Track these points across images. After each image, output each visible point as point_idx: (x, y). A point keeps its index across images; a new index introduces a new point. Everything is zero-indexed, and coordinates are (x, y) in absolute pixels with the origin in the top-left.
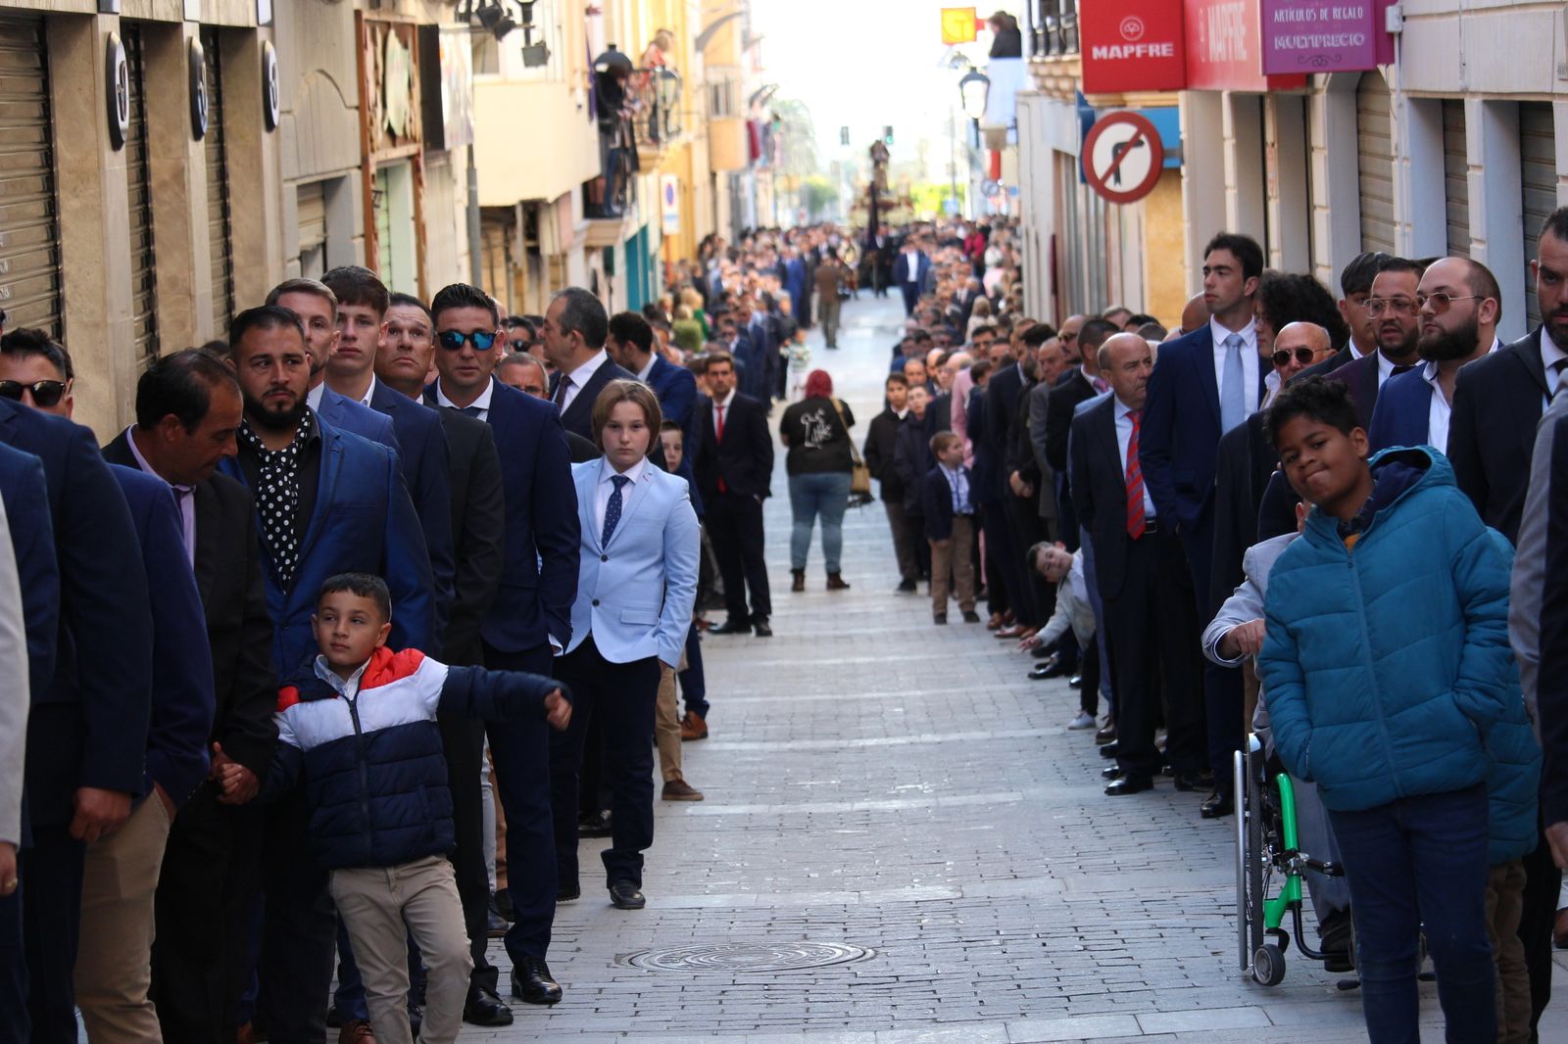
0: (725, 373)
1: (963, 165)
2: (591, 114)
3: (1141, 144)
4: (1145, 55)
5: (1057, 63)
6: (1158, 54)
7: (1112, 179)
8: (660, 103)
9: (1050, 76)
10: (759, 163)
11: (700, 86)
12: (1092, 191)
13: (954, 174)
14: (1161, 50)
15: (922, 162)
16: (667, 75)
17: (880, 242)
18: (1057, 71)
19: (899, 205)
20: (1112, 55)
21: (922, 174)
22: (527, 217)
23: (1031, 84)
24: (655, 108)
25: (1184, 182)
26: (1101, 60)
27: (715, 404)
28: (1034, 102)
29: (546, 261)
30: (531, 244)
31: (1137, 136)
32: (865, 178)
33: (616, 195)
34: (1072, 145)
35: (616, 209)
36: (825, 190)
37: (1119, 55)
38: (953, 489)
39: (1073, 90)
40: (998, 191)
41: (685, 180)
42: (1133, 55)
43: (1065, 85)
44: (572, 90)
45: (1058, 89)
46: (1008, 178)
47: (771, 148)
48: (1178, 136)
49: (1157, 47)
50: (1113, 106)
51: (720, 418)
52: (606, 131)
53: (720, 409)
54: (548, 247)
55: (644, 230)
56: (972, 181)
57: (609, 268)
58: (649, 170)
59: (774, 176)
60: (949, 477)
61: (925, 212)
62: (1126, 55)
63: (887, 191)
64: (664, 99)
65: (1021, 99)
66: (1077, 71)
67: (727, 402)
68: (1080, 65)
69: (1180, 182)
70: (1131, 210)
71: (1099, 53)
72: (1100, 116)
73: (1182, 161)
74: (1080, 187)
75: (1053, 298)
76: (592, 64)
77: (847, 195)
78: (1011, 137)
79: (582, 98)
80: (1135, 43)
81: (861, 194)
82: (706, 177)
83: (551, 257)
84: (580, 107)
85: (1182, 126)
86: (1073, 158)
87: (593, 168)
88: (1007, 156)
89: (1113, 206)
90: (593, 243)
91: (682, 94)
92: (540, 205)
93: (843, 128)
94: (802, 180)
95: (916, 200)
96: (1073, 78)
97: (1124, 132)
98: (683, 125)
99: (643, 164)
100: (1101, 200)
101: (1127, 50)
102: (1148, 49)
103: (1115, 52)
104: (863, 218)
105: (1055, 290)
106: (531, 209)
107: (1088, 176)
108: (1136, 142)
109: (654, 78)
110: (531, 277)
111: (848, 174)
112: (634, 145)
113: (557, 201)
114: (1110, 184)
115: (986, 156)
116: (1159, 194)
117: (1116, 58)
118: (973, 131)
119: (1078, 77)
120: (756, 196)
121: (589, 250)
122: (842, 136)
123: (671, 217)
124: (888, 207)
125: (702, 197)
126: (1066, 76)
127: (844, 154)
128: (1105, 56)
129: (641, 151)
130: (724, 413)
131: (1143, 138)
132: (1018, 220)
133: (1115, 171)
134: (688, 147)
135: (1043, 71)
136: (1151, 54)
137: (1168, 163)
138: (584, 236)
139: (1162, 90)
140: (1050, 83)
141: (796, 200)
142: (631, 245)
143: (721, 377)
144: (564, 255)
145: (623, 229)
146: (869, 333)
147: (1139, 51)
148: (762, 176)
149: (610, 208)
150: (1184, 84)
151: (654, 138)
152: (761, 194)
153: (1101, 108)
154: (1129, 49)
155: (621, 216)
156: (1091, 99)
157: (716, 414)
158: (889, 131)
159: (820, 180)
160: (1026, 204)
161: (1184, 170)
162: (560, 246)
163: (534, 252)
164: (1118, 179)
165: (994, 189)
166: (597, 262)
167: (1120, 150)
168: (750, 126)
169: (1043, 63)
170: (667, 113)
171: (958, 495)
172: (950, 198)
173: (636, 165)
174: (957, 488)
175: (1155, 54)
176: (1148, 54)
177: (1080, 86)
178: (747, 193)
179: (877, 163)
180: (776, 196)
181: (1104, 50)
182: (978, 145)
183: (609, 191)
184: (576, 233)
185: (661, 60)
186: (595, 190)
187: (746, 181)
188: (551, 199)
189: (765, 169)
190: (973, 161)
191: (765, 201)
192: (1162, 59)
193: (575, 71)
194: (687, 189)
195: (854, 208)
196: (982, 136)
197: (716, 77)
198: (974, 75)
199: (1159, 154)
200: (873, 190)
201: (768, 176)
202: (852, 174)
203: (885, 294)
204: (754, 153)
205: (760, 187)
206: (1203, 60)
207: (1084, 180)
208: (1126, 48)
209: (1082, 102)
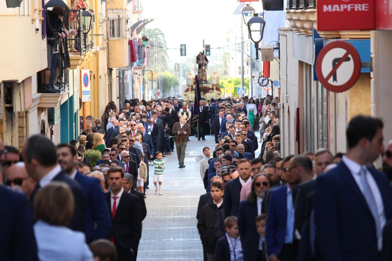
0: (117, 178)
1: (248, 69)
2: (43, 34)
3: (348, 59)
4: (353, 10)
5: (303, 13)
6: (360, 9)
7: (332, 78)
8: (82, 29)
9: (299, 20)
10: (135, 64)
11: (104, 20)
12: (320, 84)
13: (243, 73)
14: (361, 7)
15: (226, 66)
16: (87, 14)
17: (201, 109)
18: (303, 18)
19: (212, 89)
20: (334, 10)
21: (226, 73)
22: (6, 91)
23: (287, 24)
24: (79, 31)
25: (372, 81)
26: (328, 12)
27: (112, 195)
28: (289, 34)
29: (17, 115)
30: (8, 105)
31: (346, 55)
32: (194, 74)
33: (56, 80)
34: (310, 59)
35: (57, 88)
36: (171, 80)
37: (338, 10)
38: (231, 249)
39: (311, 29)
40: (268, 83)
41: (94, 72)
42: (346, 10)
43: (307, 25)
44: (33, 20)
45: (303, 28)
46: (273, 76)
47: (142, 57)
48: (370, 55)
49: (360, 5)
50: (334, 38)
51: (115, 203)
52: (51, 44)
53: (115, 198)
54: (18, 108)
55: (71, 99)
56: (253, 77)
57: (51, 120)
58: (75, 66)
59: (143, 71)
60: (229, 242)
61: (226, 93)
62: (342, 10)
63: (206, 81)
64: (84, 27)
65: (282, 33)
66: (314, 18)
67: (120, 195)
68: (316, 14)
69: (370, 82)
70: (341, 96)
71: (326, 8)
72: (326, 43)
73: (372, 70)
74: (314, 83)
75: (297, 142)
76: (45, 7)
77: (183, 83)
78: (276, 53)
79: (38, 25)
80: (347, 3)
81: (192, 82)
82: (106, 71)
83: (19, 113)
84: (37, 30)
85: (372, 50)
86: (310, 65)
87: (44, 65)
88: (273, 64)
89: (332, 94)
90: (43, 106)
91: (94, 24)
92: (14, 84)
93: (181, 45)
94: (159, 74)
95: (222, 87)
96: (312, 22)
97: (339, 52)
98: (94, 42)
99: (72, 63)
100: (325, 90)
101: (343, 7)
102: (354, 6)
103: (336, 8)
104: (192, 96)
105: (298, 139)
106: (9, 86)
107: (318, 76)
108: (345, 58)
109: (79, 16)
110: (7, 124)
111: (184, 71)
112: (67, 53)
113: (23, 82)
114: (331, 81)
115: (261, 64)
116: (358, 88)
117: (336, 11)
118: (254, 50)
119: (315, 21)
120: (133, 82)
121: (40, 110)
122: (181, 50)
123: (87, 93)
124: (206, 90)
125: (104, 82)
126: (308, 21)
127: (182, 60)
128: (330, 10)
129: (71, 55)
130: (118, 201)
131: (350, 56)
132: (278, 99)
133: (333, 74)
134: (96, 54)
135: (295, 17)
136: (356, 10)
137: (363, 70)
138: (38, 102)
139: (361, 30)
140: (298, 24)
141: (155, 85)
142: (63, 107)
143: (115, 181)
144: (27, 112)
145: (60, 98)
146: (194, 159)
147: (349, 7)
148: (136, 71)
149: (53, 87)
150: (374, 28)
151: (78, 49)
152: (136, 81)
153: (327, 39)
154: (344, 6)
155: (59, 91)
156: (321, 33)
157: (112, 201)
158: (208, 48)
159: (169, 74)
160: (283, 91)
161: (372, 75)
162: (25, 107)
163: (10, 110)
164: (335, 79)
165: (265, 82)
166: (44, 116)
167: (337, 63)
168: (131, 43)
169: (295, 13)
170: (85, 34)
171: (234, 252)
172: (240, 86)
173: (68, 65)
174: (234, 249)
175: (358, 9)
176: (354, 9)
177: (315, 26)
178: (128, 81)
179: (200, 66)
180: (144, 82)
181: (330, 6)
182: (257, 58)
183: (52, 78)
184: (34, 100)
185: (83, 5)
186: (45, 76)
187: (128, 73)
188: (20, 81)
189: (139, 67)
190: (253, 66)
191: (138, 85)
192: (362, 11)
193: (35, 10)
194: (95, 77)
195: (187, 90)
196: (260, 53)
197: (113, 16)
198: (256, 19)
199: (358, 65)
200: (198, 80)
201: (140, 72)
202: (186, 71)
203: (204, 139)
204: (133, 59)
205: (136, 76)
206: (385, 13)
207: (315, 79)
208: (342, 6)
209: (316, 35)
